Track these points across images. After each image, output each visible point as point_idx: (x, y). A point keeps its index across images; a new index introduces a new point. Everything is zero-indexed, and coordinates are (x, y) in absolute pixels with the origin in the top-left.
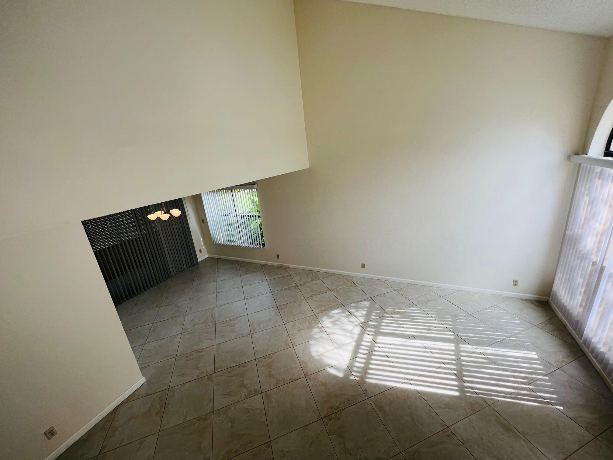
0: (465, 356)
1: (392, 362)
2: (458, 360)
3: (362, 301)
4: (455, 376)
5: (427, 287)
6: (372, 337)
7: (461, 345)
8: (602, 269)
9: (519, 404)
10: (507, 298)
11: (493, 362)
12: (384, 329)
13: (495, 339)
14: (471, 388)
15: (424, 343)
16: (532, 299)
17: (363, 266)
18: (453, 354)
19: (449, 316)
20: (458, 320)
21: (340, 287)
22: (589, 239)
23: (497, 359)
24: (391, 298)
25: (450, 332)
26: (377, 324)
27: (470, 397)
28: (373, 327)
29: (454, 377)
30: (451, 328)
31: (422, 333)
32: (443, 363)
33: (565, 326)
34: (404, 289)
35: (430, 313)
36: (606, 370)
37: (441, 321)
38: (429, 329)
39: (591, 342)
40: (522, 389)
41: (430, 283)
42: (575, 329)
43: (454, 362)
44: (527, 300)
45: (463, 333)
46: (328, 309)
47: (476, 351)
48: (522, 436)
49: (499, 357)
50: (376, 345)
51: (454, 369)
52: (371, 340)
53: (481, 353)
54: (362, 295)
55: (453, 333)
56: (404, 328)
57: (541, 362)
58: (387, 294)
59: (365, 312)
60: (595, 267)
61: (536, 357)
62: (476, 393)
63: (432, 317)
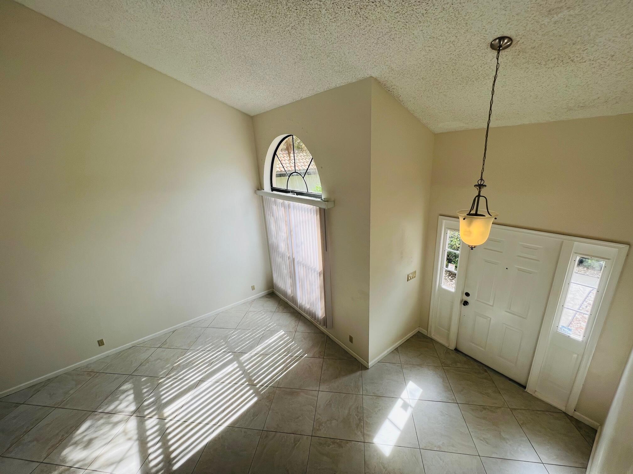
0: (247, 365)
1: (193, 422)
2: (245, 372)
3: (120, 387)
4: (248, 386)
5: (190, 325)
6: (156, 417)
7: (241, 359)
8: (294, 260)
9: (290, 371)
10: (252, 302)
11: (265, 355)
12: (166, 398)
13: (259, 336)
14: (262, 386)
15: (213, 380)
16: (265, 295)
17: (101, 343)
18: (239, 370)
19: (221, 340)
20: (228, 340)
21: (71, 392)
22: (282, 244)
23: (266, 351)
24: (157, 360)
25: (228, 354)
26: (155, 399)
27: (264, 393)
28: (152, 404)
29: (248, 388)
30: (227, 350)
31: (206, 372)
32: (236, 384)
33: (287, 303)
34: (167, 341)
35: (205, 349)
36: (313, 318)
37: (217, 349)
38: (211, 363)
39: (302, 305)
40: (287, 360)
41: (190, 321)
42: (293, 303)
43: (243, 376)
44: (263, 297)
45: (237, 348)
46: (66, 435)
47: (252, 354)
48: (300, 390)
49: (267, 348)
50: (166, 421)
51: (245, 382)
52: (157, 420)
53: (256, 354)
54: (117, 378)
55: (231, 353)
56: (187, 380)
57: (287, 334)
58: (150, 358)
59: (131, 397)
60: (290, 260)
61: (283, 332)
62: (267, 386)
63: (209, 351)
